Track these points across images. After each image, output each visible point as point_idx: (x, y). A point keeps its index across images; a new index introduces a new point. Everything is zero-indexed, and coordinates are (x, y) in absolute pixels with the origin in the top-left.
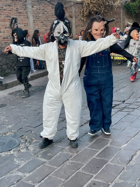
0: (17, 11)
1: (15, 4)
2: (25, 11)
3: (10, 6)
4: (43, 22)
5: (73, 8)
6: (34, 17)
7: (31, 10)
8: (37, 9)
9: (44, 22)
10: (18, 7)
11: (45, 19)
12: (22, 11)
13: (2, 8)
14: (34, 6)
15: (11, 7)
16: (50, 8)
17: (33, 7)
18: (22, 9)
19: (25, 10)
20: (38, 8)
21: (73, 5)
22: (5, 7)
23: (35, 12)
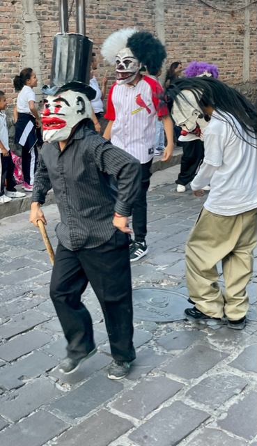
0: (136, 20)
1: (132, 6)
2: (150, 20)
3: (122, 9)
4: (183, 44)
5: (247, 12)
6: (167, 33)
7: (163, 19)
8: (174, 16)
9: (187, 44)
10: (138, 13)
11: (188, 36)
12: (146, 20)
13: (108, 14)
14: (169, 10)
15: (125, 13)
16: (201, 13)
17: (166, 11)
18: (145, 16)
19: (150, 17)
20: (177, 14)
21: (247, 7)
22: (112, 12)
23: (171, 23)
